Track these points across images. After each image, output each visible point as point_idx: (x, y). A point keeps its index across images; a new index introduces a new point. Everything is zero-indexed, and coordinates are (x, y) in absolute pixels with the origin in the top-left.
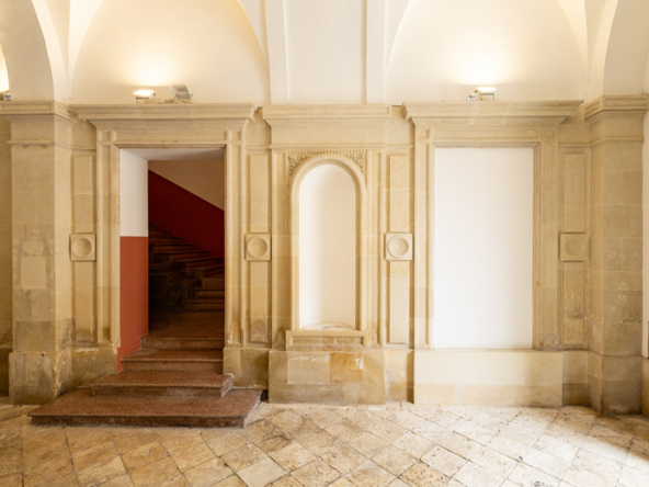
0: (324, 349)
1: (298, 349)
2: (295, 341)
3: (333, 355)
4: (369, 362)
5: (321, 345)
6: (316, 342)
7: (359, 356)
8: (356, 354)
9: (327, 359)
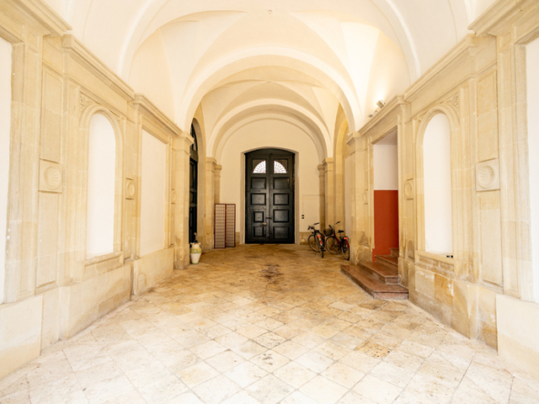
0: (432, 270)
1: (420, 265)
2: (420, 260)
3: (436, 275)
4: (457, 289)
5: (431, 266)
6: (430, 263)
7: (451, 282)
8: (449, 279)
9: (433, 277)
